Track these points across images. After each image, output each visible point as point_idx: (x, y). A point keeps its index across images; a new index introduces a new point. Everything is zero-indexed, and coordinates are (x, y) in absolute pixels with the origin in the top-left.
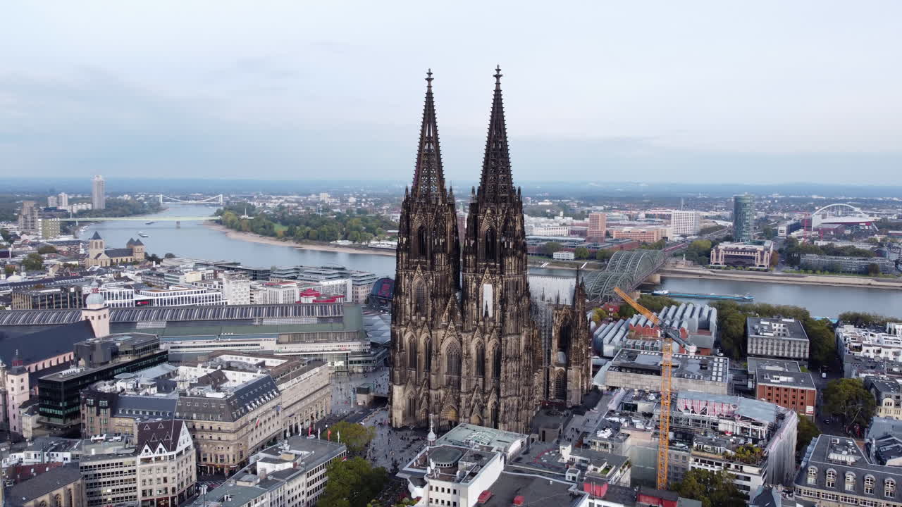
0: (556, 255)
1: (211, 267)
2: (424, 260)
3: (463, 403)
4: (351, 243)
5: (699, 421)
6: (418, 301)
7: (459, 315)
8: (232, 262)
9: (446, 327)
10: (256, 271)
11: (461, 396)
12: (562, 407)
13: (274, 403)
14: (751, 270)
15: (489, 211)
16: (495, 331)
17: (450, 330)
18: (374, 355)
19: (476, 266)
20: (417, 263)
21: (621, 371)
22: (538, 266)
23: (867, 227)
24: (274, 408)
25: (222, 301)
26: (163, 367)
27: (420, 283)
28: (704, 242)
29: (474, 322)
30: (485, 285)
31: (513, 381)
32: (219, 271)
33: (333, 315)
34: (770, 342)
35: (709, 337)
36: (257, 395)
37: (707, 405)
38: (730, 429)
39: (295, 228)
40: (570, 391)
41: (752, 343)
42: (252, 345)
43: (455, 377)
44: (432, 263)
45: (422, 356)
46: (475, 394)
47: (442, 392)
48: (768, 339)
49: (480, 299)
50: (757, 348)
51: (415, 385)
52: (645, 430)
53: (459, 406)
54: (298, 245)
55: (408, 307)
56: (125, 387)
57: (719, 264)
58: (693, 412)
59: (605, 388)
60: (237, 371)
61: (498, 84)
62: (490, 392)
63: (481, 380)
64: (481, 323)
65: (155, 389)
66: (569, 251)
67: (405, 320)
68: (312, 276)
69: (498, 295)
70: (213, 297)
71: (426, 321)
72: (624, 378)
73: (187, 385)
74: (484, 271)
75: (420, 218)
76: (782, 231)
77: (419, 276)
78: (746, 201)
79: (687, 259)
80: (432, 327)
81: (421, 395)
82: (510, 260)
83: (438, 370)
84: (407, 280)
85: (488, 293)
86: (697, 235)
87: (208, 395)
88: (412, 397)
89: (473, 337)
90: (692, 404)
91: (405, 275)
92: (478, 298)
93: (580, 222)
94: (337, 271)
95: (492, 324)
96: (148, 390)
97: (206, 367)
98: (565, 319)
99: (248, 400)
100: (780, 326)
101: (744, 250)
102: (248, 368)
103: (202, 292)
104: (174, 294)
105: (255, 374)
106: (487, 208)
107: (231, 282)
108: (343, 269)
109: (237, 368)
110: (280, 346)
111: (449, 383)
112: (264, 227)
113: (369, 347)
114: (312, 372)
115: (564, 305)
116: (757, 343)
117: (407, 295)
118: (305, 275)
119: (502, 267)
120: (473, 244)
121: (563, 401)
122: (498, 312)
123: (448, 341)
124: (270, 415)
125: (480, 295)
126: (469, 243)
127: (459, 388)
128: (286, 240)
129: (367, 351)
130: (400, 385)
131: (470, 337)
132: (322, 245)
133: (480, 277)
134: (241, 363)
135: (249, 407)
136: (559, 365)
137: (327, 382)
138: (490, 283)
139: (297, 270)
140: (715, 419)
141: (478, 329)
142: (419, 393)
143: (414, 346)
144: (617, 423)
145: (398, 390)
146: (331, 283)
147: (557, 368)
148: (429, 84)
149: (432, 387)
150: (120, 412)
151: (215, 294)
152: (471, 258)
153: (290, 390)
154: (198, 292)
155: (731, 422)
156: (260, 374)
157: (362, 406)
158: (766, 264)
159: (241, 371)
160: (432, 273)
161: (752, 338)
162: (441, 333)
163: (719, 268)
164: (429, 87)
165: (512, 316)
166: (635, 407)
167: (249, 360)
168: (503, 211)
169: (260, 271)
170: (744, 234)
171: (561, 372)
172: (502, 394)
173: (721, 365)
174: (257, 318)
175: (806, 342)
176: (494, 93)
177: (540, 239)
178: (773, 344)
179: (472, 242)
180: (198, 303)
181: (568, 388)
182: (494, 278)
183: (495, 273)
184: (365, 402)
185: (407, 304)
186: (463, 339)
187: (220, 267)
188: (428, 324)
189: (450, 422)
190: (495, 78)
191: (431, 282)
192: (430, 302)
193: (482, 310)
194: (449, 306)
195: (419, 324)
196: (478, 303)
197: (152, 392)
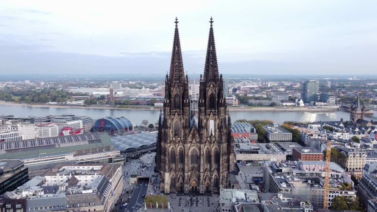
0: (156, 104)
2: (178, 110)
3: (202, 178)
4: (57, 103)
5: (313, 174)
6: (175, 131)
7: (197, 136)
9: (191, 142)
11: (201, 174)
13: (110, 191)
15: (211, 86)
16: (216, 142)
17: (193, 144)
19: (205, 112)
20: (175, 112)
22: (149, 109)
23: (257, 89)
24: (111, 193)
25: (19, 136)
27: (176, 121)
29: (205, 139)
30: (210, 121)
32: (5, 120)
33: (96, 139)
34: (278, 135)
35: (255, 135)
36: (104, 188)
39: (25, 97)
42: (61, 158)
43: (196, 165)
44: (183, 112)
45: (178, 157)
46: (206, 173)
47: (190, 173)
48: (277, 134)
49: (208, 127)
50: (273, 138)
51: (175, 171)
53: (199, 179)
54: (29, 105)
55: (171, 134)
58: (309, 170)
60: (82, 175)
61: (211, 26)
62: (214, 171)
63: (209, 165)
64: (209, 139)
65: (43, 192)
66: (161, 102)
67: (169, 140)
69: (217, 125)
70: (14, 134)
71: (180, 140)
72: (244, 156)
73: (65, 187)
74: (210, 114)
75: (176, 90)
76: (231, 92)
77: (176, 118)
80: (185, 142)
81: (179, 176)
83: (188, 163)
84: (170, 121)
85: (212, 124)
87: (83, 192)
88: (173, 177)
89: (205, 146)
90: (309, 166)
91: (169, 118)
94: (70, 117)
95: (214, 139)
96: (39, 194)
97: (61, 175)
99: (103, 191)
101: (228, 99)
102: (87, 173)
103: (8, 132)
106: (211, 84)
107: (24, 126)
108: (73, 116)
109: (80, 173)
110: (77, 157)
111: (193, 169)
113: (119, 153)
114: (117, 170)
117: (170, 128)
118: (55, 120)
122: (217, 133)
123: (192, 149)
124: (110, 197)
127: (199, 171)
129: (119, 155)
130: (168, 172)
131: (204, 146)
132: (42, 104)
134: (83, 171)
135: (104, 195)
137: (122, 174)
138: (213, 119)
139: (47, 117)
141: (207, 142)
142: (178, 175)
144: (281, 178)
145: (167, 175)
146: (72, 123)
148: (176, 24)
149: (185, 171)
151: (15, 132)
152: (203, 108)
153: (113, 182)
154: (6, 132)
155: (326, 173)
156: (98, 176)
157: (135, 184)
158: (237, 104)
159: (84, 175)
160: (183, 116)
161: (271, 134)
162: (189, 145)
164: (176, 26)
165: (224, 135)
166: (281, 171)
172: (221, 171)
173: (275, 147)
174: (56, 144)
175: (291, 134)
176: (209, 30)
179: (203, 101)
180: (6, 138)
181: (230, 164)
182: (215, 117)
183: (215, 115)
184: (135, 182)
185: (170, 132)
186: (201, 147)
187: (5, 118)
188: (182, 142)
189: (193, 187)
190: (210, 23)
191: (183, 121)
192: (183, 131)
193: (209, 133)
194: (192, 132)
195: (177, 142)
196: (207, 129)
197: (42, 195)
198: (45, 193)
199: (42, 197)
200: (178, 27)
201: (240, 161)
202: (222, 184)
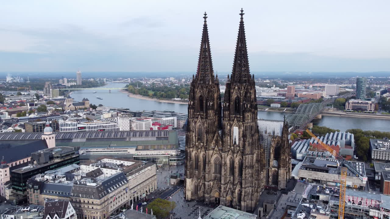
0: (272, 105)
1: (116, 111)
2: (202, 114)
3: (222, 189)
4: (180, 99)
5: (357, 209)
6: (199, 135)
7: (221, 143)
8: (126, 108)
9: (214, 149)
10: (135, 113)
11: (221, 186)
12: (276, 189)
13: (124, 187)
14: (365, 112)
15: (236, 88)
16: (239, 152)
17: (215, 151)
18: (182, 157)
19: (229, 117)
20: (199, 115)
21: (307, 170)
22: (263, 110)
24: (124, 189)
25: (117, 127)
26: (72, 166)
27: (200, 125)
28: (342, 99)
29: (229, 147)
30: (234, 127)
31: (249, 179)
32: (119, 113)
33: (164, 136)
34: (384, 153)
35: (351, 150)
36: (114, 184)
37: (362, 200)
38: (377, 215)
39: (157, 93)
40: (280, 181)
41: (374, 153)
42: (124, 151)
43: (219, 175)
44: (207, 115)
45: (201, 164)
46: (229, 185)
47: (212, 183)
48: (383, 151)
49: (232, 135)
50: (377, 156)
51: (198, 179)
52: (325, 214)
53: (220, 191)
54: (158, 100)
55: (194, 138)
56: (48, 178)
57: (349, 109)
58: (353, 203)
59: (298, 178)
60: (108, 168)
61: (242, 18)
62: (237, 184)
63: (232, 177)
64: (232, 148)
65: (65, 179)
66: (278, 103)
67: (192, 144)
68: (159, 115)
69: (241, 133)
70: (113, 126)
71: (203, 146)
72: (309, 173)
73: (79, 177)
74: (234, 120)
75: (200, 91)
76: (378, 94)
77: (200, 122)
78: (362, 80)
79: (334, 107)
80: (206, 149)
81: (201, 184)
82: (248, 114)
83: (209, 171)
84: (193, 124)
85: (236, 131)
86: (337, 95)
87: (88, 184)
88: (196, 184)
89: (228, 155)
90: (353, 199)
91: (192, 121)
92: (231, 135)
93: (283, 89)
94: (170, 113)
95: (238, 148)
96: (61, 179)
97: (93, 166)
98: (278, 143)
99: (109, 187)
100: (388, 144)
101: (362, 103)
102: (113, 167)
103: (108, 123)
104: (96, 124)
105: (116, 171)
106: (235, 86)
107: (121, 118)
108: (173, 112)
109: (108, 167)
110: (137, 151)
111: (215, 179)
112: (144, 92)
113: (180, 153)
114: (146, 169)
115: (277, 136)
116: (377, 153)
117: (194, 131)
118: (156, 115)
119: (244, 117)
120: (228, 105)
121: (276, 186)
122: (241, 142)
123: (215, 156)
124: (122, 193)
125: (232, 133)
126: (226, 104)
127: (220, 181)
128: (153, 98)
129: (179, 155)
130: (190, 178)
131: (226, 155)
132: (169, 100)
133: (232, 123)
134: (110, 164)
135: (109, 190)
136: (274, 167)
137: (155, 173)
138: (237, 126)
139: (153, 113)
140: (366, 207)
141: (230, 151)
142: (200, 183)
143: (197, 158)
144: (308, 207)
145: (188, 181)
146: (167, 119)
147: (273, 169)
148: (205, 20)
149: (206, 180)
150: (45, 192)
151: (113, 124)
152: (227, 113)
153: (133, 180)
154: (106, 123)
155: (377, 211)
156: (119, 171)
157: (173, 185)
158: (373, 109)
159: (110, 168)
160: (206, 120)
161: (375, 151)
162: (211, 152)
163: (350, 112)
164: (205, 21)
165: (249, 145)
166: (318, 197)
167: (116, 161)
168: (244, 88)
169: (137, 113)
170: (361, 95)
171: (275, 171)
172: (243, 186)
173: (360, 167)
174: (128, 137)
176: (239, 23)
177: (264, 98)
178: (386, 154)
179: (227, 104)
180: (106, 129)
181: (279, 180)
182: (239, 124)
183: (240, 121)
184: (174, 183)
185: (193, 136)
186: (223, 156)
187: (120, 111)
188: (204, 147)
189: (216, 198)
190: (240, 15)
191: (206, 125)
192: (205, 135)
193: (233, 141)
194: (215, 138)
195: (200, 147)
196: (230, 137)
197: (63, 180)
198: (67, 180)
199: (63, 183)
200: (207, 23)
201: (304, 178)
202: (244, 201)
